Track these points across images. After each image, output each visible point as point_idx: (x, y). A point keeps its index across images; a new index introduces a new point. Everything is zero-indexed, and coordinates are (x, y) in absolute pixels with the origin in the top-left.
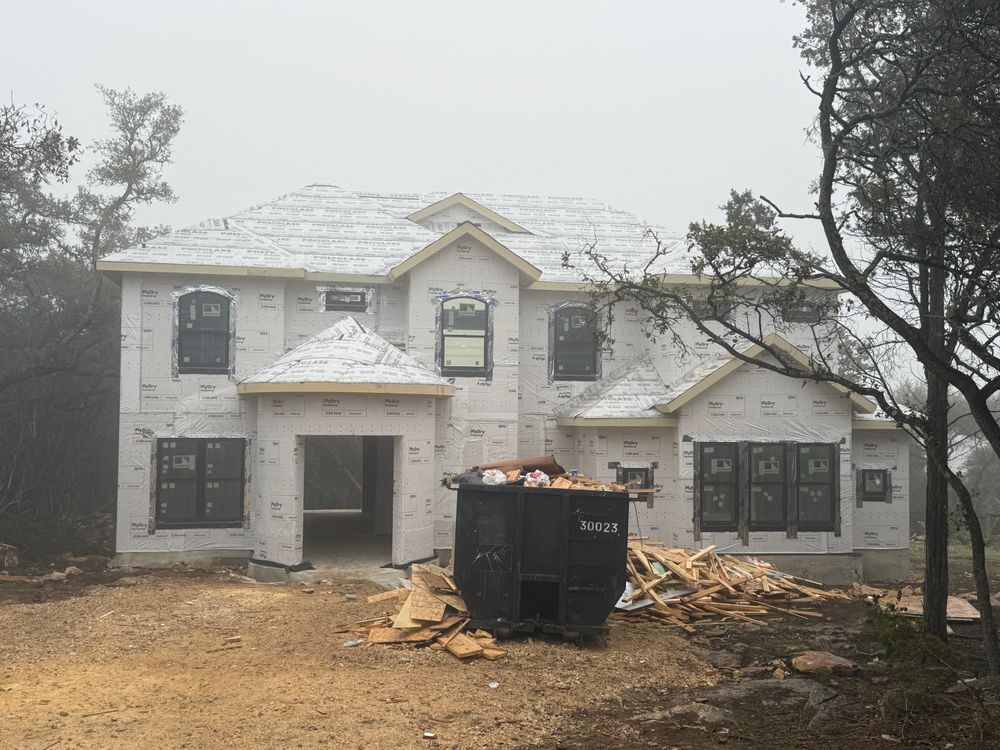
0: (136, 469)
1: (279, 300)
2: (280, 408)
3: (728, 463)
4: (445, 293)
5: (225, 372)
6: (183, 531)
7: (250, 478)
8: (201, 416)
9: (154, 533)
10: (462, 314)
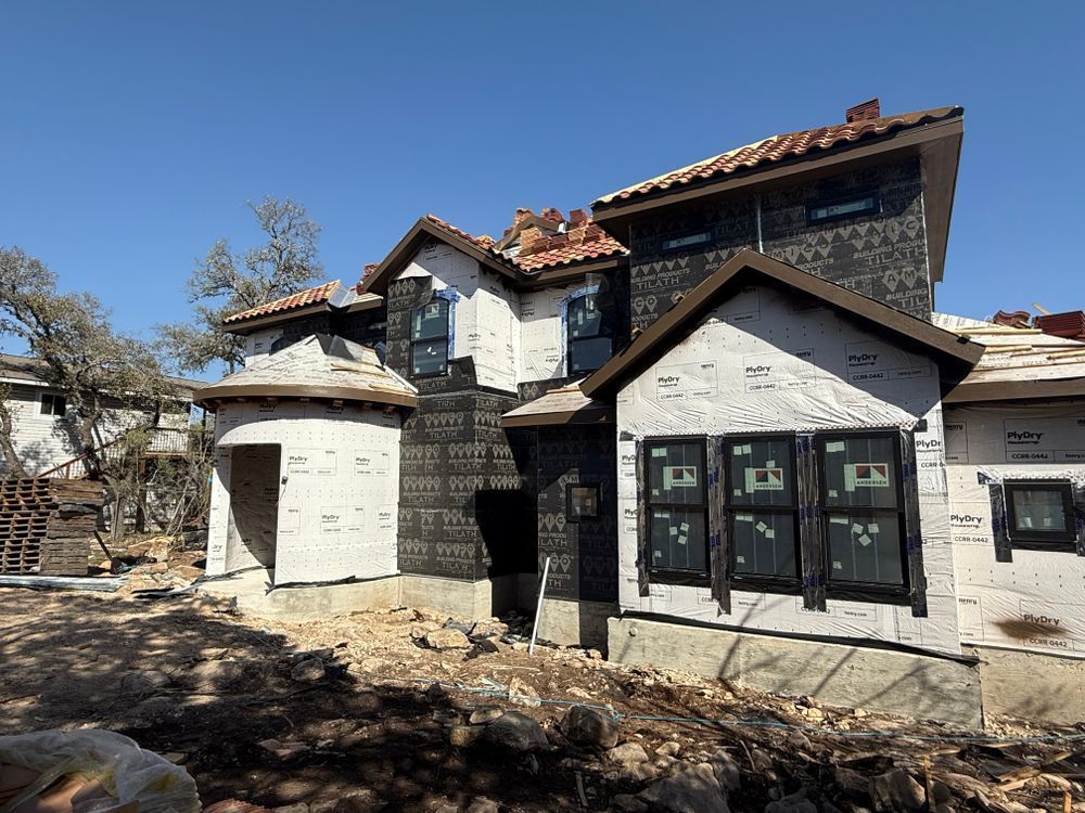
3: (691, 472)
10: (428, 316)
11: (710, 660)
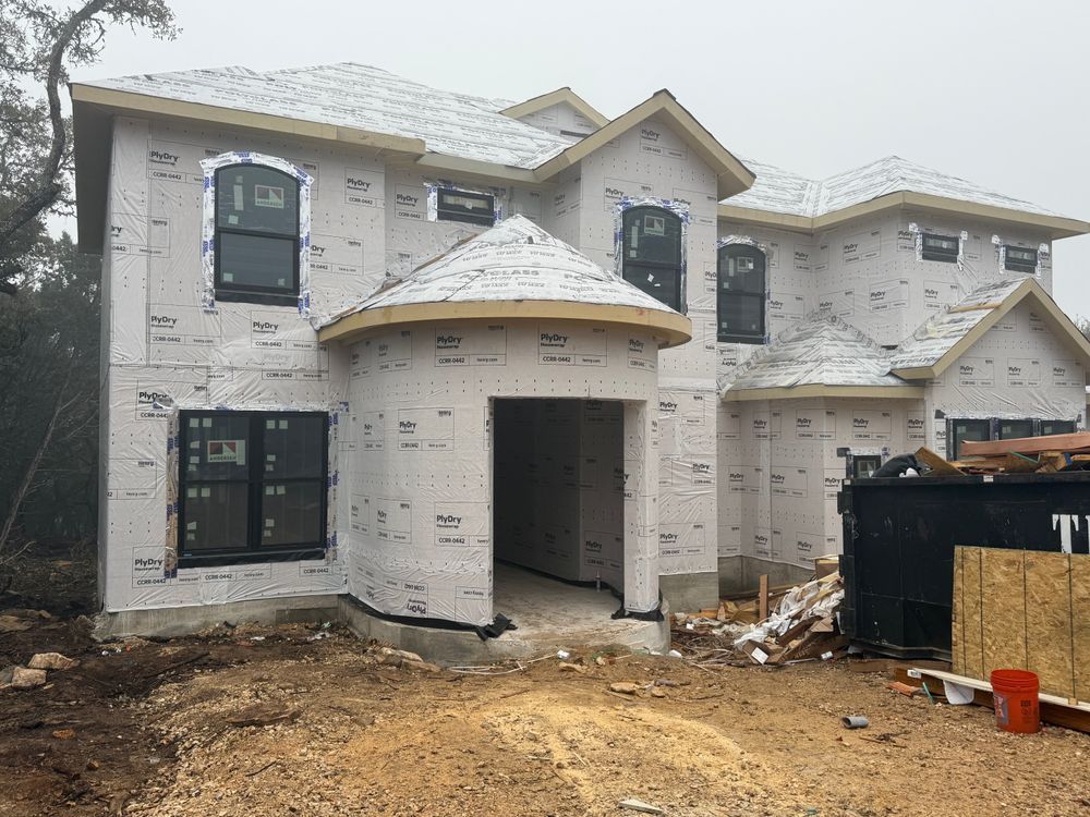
0: (141, 464)
1: (377, 190)
2: (453, 351)
4: (626, 198)
5: (294, 303)
6: (226, 569)
7: (335, 477)
8: (255, 375)
9: (174, 574)
10: (647, 230)
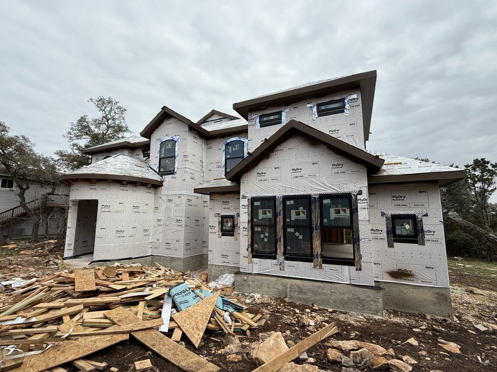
3: (269, 212)
4: (162, 140)
10: (167, 147)
11: (275, 290)
